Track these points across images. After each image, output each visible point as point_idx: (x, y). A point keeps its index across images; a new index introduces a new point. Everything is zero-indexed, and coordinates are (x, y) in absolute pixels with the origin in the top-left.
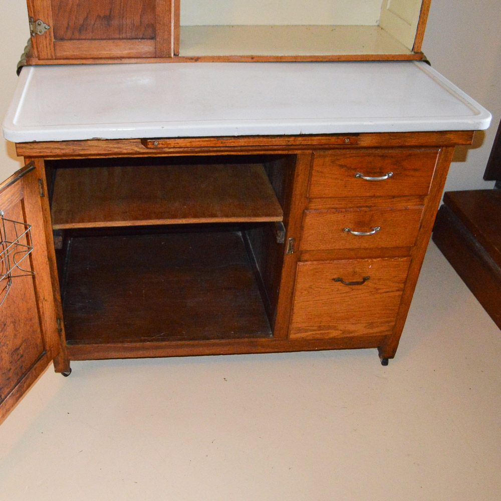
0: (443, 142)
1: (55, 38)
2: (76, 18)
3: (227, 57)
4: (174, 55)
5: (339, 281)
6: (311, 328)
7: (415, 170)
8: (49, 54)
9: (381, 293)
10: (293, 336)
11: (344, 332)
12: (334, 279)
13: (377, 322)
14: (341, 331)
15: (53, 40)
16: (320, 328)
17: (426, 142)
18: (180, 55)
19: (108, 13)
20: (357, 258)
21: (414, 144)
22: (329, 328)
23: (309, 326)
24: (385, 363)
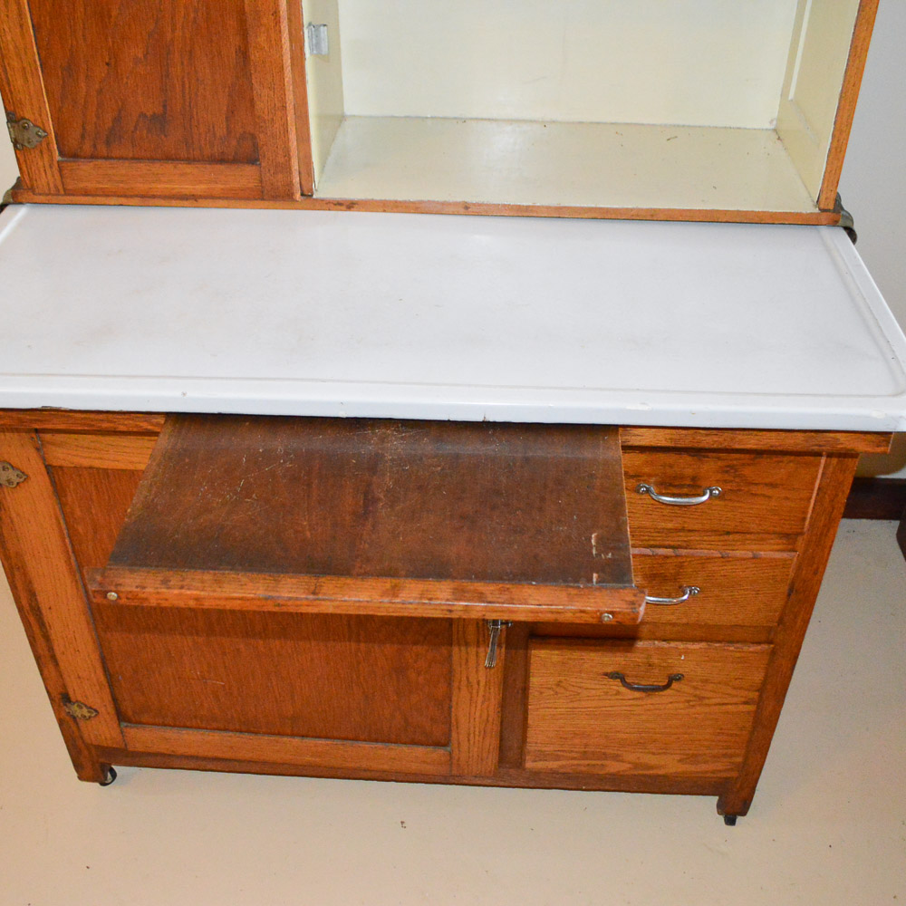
0: (820, 446)
1: (61, 154)
2: (98, 117)
3: (414, 203)
4: (302, 195)
5: (617, 678)
6: (568, 754)
7: (772, 485)
8: (52, 185)
9: (709, 705)
10: (529, 765)
11: (636, 766)
12: (606, 674)
13: (705, 754)
14: (630, 763)
15: (57, 157)
16: (585, 755)
17: (780, 445)
18: (314, 197)
19: (159, 110)
20: (655, 639)
21: (755, 447)
22: (605, 756)
23: (563, 751)
24: (731, 821)
